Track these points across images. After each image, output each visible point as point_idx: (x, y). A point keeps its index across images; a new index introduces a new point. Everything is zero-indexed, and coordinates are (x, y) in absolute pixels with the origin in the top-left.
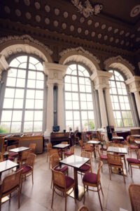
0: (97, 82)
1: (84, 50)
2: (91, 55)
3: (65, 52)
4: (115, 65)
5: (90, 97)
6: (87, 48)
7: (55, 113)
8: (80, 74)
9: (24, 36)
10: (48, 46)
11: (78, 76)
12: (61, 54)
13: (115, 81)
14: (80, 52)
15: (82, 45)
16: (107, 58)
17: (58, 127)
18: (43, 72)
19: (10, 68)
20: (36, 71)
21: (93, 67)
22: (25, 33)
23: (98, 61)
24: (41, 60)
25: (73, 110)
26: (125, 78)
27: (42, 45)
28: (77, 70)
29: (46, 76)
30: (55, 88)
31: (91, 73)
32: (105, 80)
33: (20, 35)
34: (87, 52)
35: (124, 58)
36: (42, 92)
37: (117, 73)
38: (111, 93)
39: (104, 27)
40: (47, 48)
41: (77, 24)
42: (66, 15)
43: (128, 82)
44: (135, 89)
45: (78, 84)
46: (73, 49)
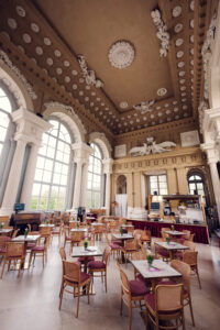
0: (79, 154)
1: (73, 112)
4: (98, 141)
5: (66, 169)
6: (78, 111)
8: (61, 137)
10: (32, 85)
11: (58, 138)
12: (47, 105)
13: (94, 157)
14: (69, 112)
15: (74, 106)
17: (23, 205)
18: (9, 115)
21: (79, 137)
23: (85, 132)
25: (42, 183)
26: (103, 157)
27: (24, 80)
28: (59, 130)
29: (13, 124)
30: (29, 147)
31: (73, 141)
34: (76, 116)
36: (1, 146)
37: (97, 148)
39: (98, 99)
40: (30, 88)
41: (74, 80)
42: (67, 64)
43: (104, 161)
44: (108, 171)
45: (56, 149)
46: (62, 105)
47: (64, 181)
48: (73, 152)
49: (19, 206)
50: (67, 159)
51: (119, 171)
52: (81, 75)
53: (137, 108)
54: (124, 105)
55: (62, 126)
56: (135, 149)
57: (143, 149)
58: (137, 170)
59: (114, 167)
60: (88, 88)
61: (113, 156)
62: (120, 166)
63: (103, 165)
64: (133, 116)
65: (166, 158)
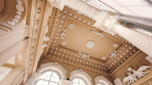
1: (83, 71)
2: (87, 74)
3: (73, 72)
4: (101, 81)
9: (55, 63)
10: (65, 68)
12: (71, 73)
14: (81, 72)
15: (82, 69)
16: (96, 77)
18: (58, 83)
19: (40, 79)
20: (55, 82)
21: (88, 82)
22: (56, 61)
23: (91, 79)
24: (60, 78)
27: (63, 68)
28: (79, 83)
33: (53, 62)
35: (105, 77)
39: (92, 61)
40: (64, 70)
41: (80, 59)
42: (75, 56)
46: (77, 71)
52: (81, 57)
53: (111, 56)
54: (104, 58)
60: (85, 59)
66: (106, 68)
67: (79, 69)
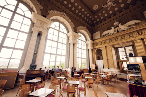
0: (71, 38)
1: (66, 16)
2: (70, 20)
3: (53, 11)
4: (83, 31)
5: (65, 47)
7: (35, 54)
8: (61, 30)
10: (40, 2)
11: (59, 31)
12: (50, 12)
13: (81, 40)
14: (63, 15)
15: (65, 12)
17: (36, 66)
18: (31, 19)
20: (24, 16)
21: (70, 29)
23: (74, 26)
24: (31, 10)
25: (51, 54)
26: (86, 40)
28: (59, 27)
29: (33, 24)
30: (40, 34)
31: (68, 31)
32: (75, 38)
34: (68, 18)
35: (87, 29)
36: (27, 35)
37: (82, 36)
38: (77, 47)
39: (80, 7)
43: (87, 42)
44: (90, 47)
45: (58, 36)
46: (59, 12)
47: (64, 53)
48: (68, 38)
49: (33, 66)
50: (65, 41)
51: (97, 47)
53: (104, 7)
54: (95, 8)
55: (61, 24)
56: (106, 32)
57: (112, 31)
58: (109, 44)
59: (93, 45)
60: (72, 1)
61: (92, 39)
62: (97, 44)
63: (87, 45)
64: (102, 13)
65: (132, 33)
66: (92, 21)
67: (61, 10)
